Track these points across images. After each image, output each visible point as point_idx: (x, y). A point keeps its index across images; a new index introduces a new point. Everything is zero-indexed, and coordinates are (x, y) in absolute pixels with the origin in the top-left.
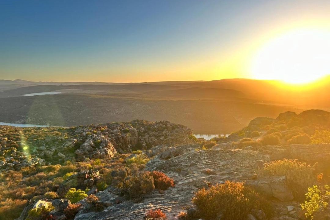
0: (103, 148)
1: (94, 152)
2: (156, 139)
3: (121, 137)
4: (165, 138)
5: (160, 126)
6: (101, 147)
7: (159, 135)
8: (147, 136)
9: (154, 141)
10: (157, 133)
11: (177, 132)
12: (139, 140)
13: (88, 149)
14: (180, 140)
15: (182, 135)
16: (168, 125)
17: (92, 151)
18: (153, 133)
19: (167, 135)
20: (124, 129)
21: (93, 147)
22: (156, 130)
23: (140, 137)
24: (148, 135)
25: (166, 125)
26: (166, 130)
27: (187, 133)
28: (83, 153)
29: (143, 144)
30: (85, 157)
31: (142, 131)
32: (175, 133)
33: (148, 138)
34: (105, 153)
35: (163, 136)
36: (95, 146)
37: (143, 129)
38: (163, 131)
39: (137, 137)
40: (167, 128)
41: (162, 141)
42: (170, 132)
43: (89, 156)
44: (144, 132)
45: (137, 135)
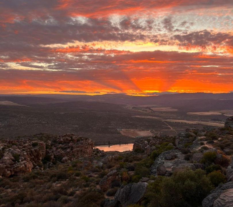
0: (22, 161)
1: (14, 165)
2: (63, 151)
3: (34, 150)
4: (72, 150)
5: (66, 139)
6: (20, 160)
7: (65, 147)
8: (54, 149)
9: (62, 153)
10: (64, 146)
11: (82, 144)
12: (47, 153)
13: (9, 163)
14: (84, 151)
15: (87, 147)
16: (73, 138)
17: (13, 165)
18: (60, 145)
19: (73, 147)
20: (32, 142)
21: (13, 160)
22: (63, 143)
23: (48, 150)
24: (56, 148)
25: (71, 137)
26: (71, 142)
27: (91, 145)
28: (4, 167)
29: (51, 156)
30: (7, 171)
31: (50, 144)
32: (81, 145)
33: (56, 151)
34: (24, 166)
35: (69, 148)
36: (15, 160)
37: (50, 142)
38: (69, 143)
39: (45, 150)
40: (72, 140)
41: (69, 152)
42: (75, 144)
43: (10, 169)
44: (52, 145)
45: (45, 148)
